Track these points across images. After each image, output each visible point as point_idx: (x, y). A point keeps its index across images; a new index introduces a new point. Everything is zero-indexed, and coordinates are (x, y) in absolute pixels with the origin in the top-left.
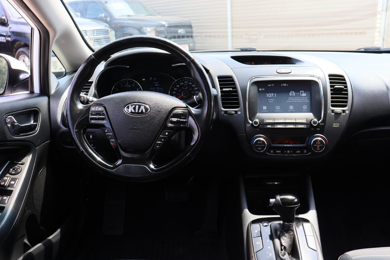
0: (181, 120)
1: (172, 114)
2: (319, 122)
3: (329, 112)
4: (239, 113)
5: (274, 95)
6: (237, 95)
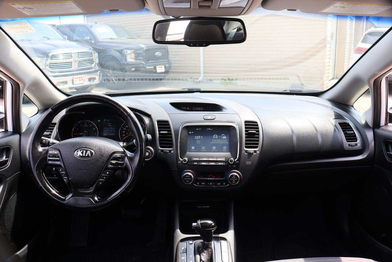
0: (119, 162)
1: (112, 158)
2: (235, 160)
3: (243, 152)
4: (172, 152)
5: (201, 137)
6: (171, 137)
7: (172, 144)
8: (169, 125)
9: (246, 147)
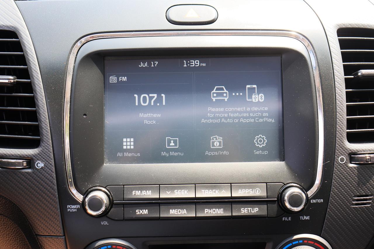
2: (310, 194)
3: (341, 158)
4: (40, 165)
5: (160, 99)
6: (32, 102)
7: (36, 130)
8: (18, 46)
9: (352, 138)
